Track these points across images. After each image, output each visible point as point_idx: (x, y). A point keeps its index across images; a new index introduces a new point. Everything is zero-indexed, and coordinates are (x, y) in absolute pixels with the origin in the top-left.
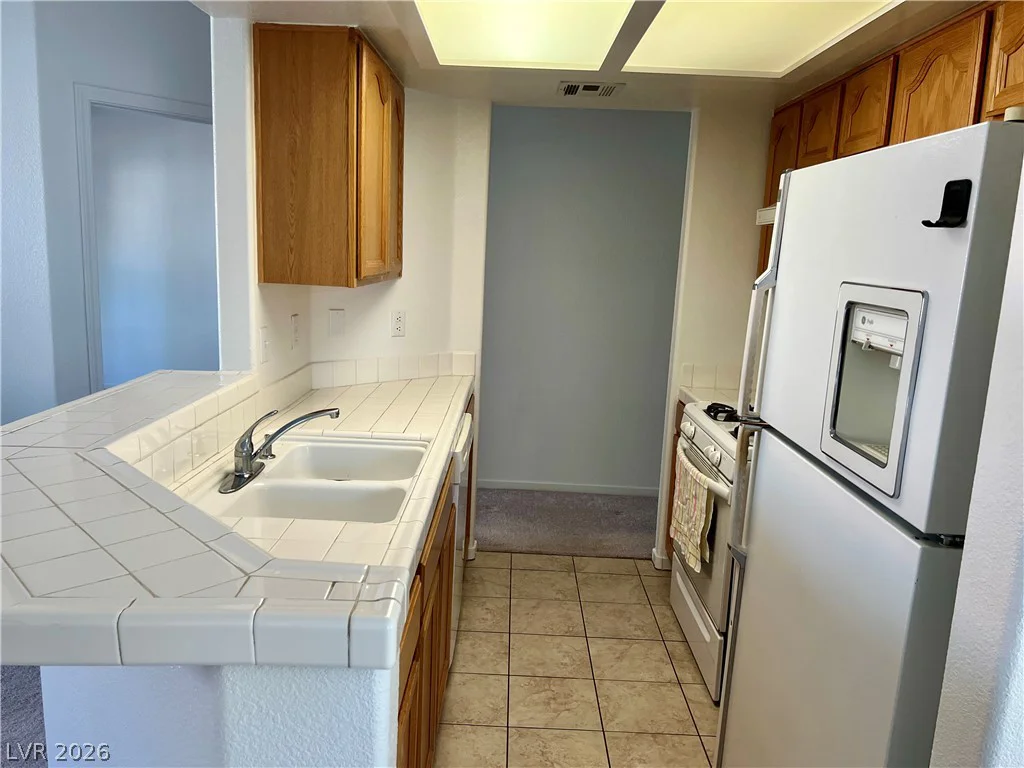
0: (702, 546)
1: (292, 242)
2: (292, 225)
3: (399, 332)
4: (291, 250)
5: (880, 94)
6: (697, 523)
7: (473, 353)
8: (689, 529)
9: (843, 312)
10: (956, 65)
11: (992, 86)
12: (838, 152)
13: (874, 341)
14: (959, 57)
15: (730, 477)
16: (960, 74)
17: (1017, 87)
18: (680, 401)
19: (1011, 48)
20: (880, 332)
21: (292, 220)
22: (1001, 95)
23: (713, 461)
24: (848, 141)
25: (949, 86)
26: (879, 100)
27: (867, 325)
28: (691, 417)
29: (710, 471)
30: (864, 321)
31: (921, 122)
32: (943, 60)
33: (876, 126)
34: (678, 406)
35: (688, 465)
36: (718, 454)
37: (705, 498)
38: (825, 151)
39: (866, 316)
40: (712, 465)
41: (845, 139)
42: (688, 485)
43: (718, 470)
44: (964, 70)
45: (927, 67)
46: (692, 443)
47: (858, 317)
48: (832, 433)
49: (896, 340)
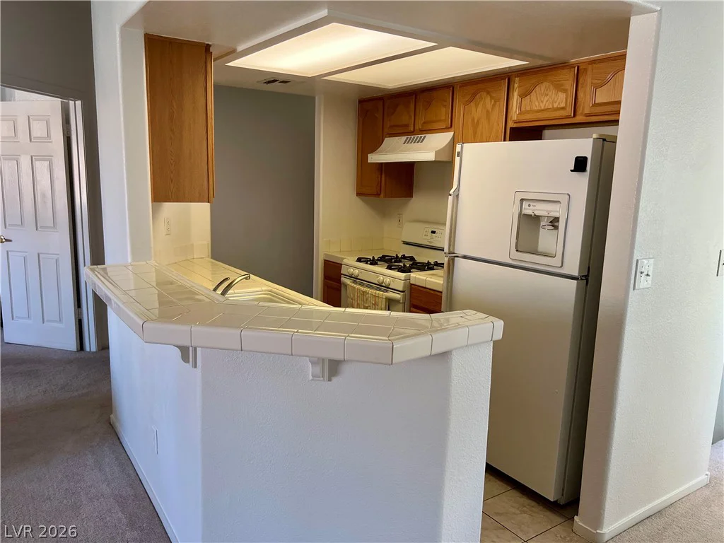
1: (172, 175)
2: (172, 164)
3: (169, 233)
4: (171, 181)
5: (445, 104)
7: (206, 242)
9: (518, 203)
10: (492, 98)
11: (514, 110)
12: (417, 128)
13: (537, 213)
14: (494, 95)
15: (401, 289)
16: (495, 102)
17: (527, 112)
18: (325, 260)
19: (523, 95)
20: (540, 209)
21: (172, 161)
22: (520, 114)
23: (383, 285)
24: (424, 123)
25: (489, 106)
26: (445, 106)
27: (531, 207)
28: (351, 265)
29: (380, 290)
30: (529, 206)
31: (473, 120)
32: (484, 94)
33: (443, 118)
34: (325, 263)
35: (365, 289)
36: (388, 280)
37: (384, 303)
38: (407, 126)
39: (531, 204)
40: (381, 286)
41: (422, 122)
42: (367, 299)
43: (388, 288)
44: (497, 100)
45: (474, 95)
46: (355, 279)
47: (525, 204)
48: (517, 251)
49: (551, 211)
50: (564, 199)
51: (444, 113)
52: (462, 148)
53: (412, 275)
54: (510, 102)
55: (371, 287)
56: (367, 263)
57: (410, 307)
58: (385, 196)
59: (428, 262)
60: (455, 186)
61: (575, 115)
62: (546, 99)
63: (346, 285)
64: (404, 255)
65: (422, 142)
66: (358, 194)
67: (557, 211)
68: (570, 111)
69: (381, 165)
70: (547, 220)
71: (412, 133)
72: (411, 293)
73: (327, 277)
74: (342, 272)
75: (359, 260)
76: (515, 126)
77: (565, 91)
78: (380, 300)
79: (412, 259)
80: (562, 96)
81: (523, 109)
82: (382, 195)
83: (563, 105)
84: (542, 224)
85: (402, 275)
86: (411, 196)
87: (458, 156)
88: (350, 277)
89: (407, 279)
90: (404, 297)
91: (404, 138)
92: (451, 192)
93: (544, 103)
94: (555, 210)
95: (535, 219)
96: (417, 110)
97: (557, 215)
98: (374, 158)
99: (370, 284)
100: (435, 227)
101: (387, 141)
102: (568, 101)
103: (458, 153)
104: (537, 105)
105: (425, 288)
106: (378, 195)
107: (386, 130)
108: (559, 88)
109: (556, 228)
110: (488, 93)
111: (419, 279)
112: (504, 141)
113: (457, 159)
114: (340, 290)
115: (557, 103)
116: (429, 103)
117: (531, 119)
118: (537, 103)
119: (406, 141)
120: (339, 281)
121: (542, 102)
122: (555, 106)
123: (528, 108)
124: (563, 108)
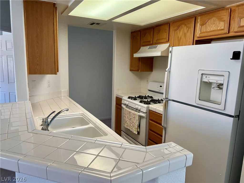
0: (137, 128)
1: (38, 63)
2: (38, 57)
3: (49, 86)
4: (38, 65)
5: (166, 31)
6: (136, 123)
7: (67, 90)
8: (133, 125)
9: (200, 76)
10: (187, 27)
11: (198, 32)
12: (154, 42)
13: (211, 81)
14: (187, 26)
15: (145, 112)
16: (189, 29)
17: (204, 32)
18: (116, 97)
19: (202, 25)
20: (212, 79)
21: (38, 56)
22: (200, 33)
23: (138, 109)
24: (157, 40)
25: (186, 31)
26: (166, 32)
27: (207, 78)
28: (125, 100)
29: (136, 111)
30: (206, 77)
31: (178, 37)
32: (183, 26)
33: (165, 37)
34: (116, 98)
35: (130, 111)
36: (140, 107)
37: (138, 117)
38: (150, 41)
39: (207, 76)
40: (137, 110)
41: (156, 40)
42: (131, 115)
43: (140, 111)
44: (189, 28)
45: (179, 27)
46: (127, 106)
47: (204, 76)
48: (199, 100)
49: (218, 80)
50: (226, 75)
51: (165, 35)
52: (172, 49)
53: (150, 106)
54: (196, 29)
55: (133, 110)
56: (132, 99)
57: (149, 120)
58: (141, 71)
59: (158, 99)
60: (169, 67)
61: (229, 33)
62: (214, 25)
63: (123, 108)
64: (148, 96)
65: (156, 48)
66: (130, 70)
67: (222, 81)
68: (226, 31)
69: (139, 58)
70: (216, 84)
71: (152, 44)
72: (149, 114)
73: (117, 104)
74: (122, 102)
75: (129, 98)
76: (198, 39)
77: (224, 21)
78: (136, 116)
79: (151, 97)
80: (222, 24)
81: (202, 31)
82: (140, 71)
83: (223, 28)
84: (213, 86)
85: (146, 106)
86: (152, 71)
87: (170, 53)
88: (125, 105)
89: (148, 108)
90: (147, 115)
91: (148, 47)
92: (167, 70)
93: (213, 28)
94: (220, 80)
95: (209, 84)
96: (154, 35)
97: (222, 82)
98: (136, 55)
99: (133, 109)
100: (161, 84)
101: (142, 48)
102: (226, 26)
103: (170, 51)
104: (209, 29)
105: (156, 112)
106: (138, 70)
107: (141, 44)
108: (221, 20)
109: (221, 89)
110: (185, 25)
111: (153, 108)
112: (193, 45)
113: (170, 54)
114: (121, 110)
115: (220, 27)
116: (159, 31)
117: (206, 36)
118: (209, 28)
119: (149, 48)
120: (121, 106)
121: (212, 27)
122: (219, 29)
123: (205, 31)
124: (222, 30)
